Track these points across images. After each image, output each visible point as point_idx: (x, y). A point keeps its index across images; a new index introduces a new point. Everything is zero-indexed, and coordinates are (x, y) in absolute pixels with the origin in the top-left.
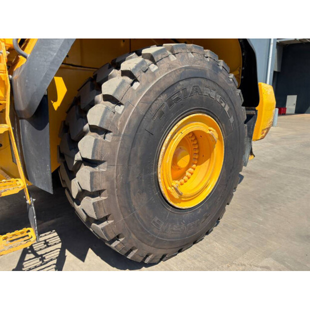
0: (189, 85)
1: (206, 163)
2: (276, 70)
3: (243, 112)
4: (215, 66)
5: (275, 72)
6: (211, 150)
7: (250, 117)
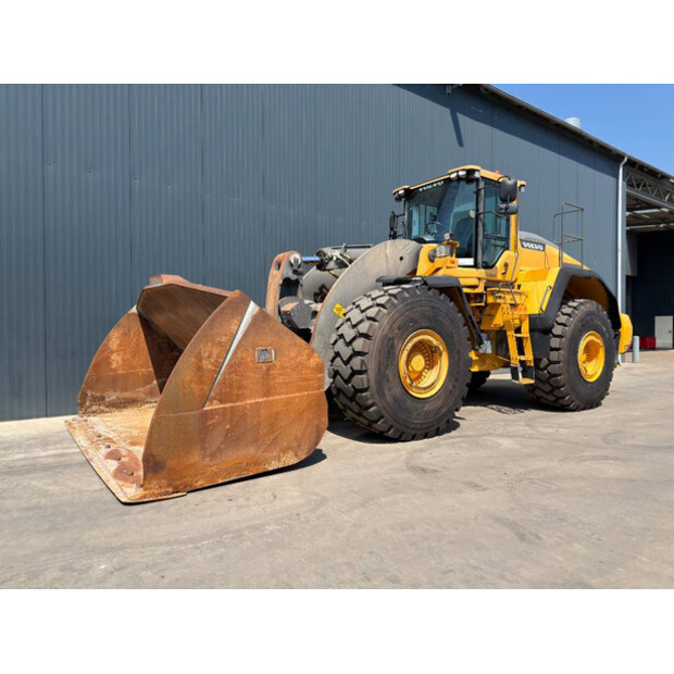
0: (589, 318)
1: (595, 360)
2: (629, 274)
3: (613, 333)
4: (598, 308)
5: (627, 277)
6: (597, 352)
7: (616, 335)
